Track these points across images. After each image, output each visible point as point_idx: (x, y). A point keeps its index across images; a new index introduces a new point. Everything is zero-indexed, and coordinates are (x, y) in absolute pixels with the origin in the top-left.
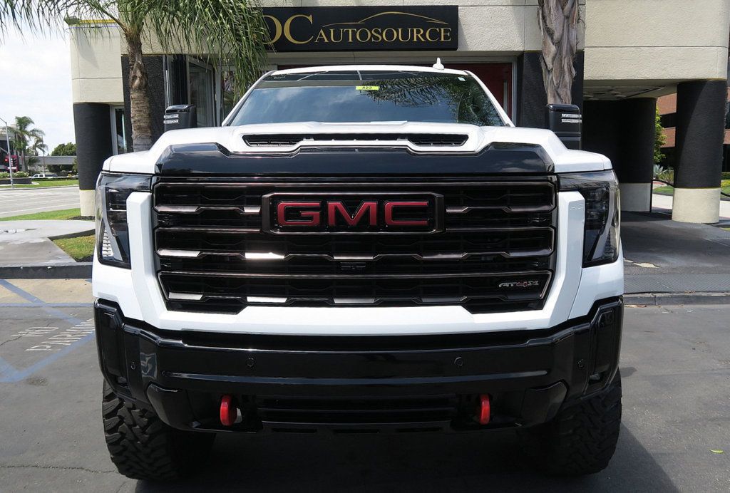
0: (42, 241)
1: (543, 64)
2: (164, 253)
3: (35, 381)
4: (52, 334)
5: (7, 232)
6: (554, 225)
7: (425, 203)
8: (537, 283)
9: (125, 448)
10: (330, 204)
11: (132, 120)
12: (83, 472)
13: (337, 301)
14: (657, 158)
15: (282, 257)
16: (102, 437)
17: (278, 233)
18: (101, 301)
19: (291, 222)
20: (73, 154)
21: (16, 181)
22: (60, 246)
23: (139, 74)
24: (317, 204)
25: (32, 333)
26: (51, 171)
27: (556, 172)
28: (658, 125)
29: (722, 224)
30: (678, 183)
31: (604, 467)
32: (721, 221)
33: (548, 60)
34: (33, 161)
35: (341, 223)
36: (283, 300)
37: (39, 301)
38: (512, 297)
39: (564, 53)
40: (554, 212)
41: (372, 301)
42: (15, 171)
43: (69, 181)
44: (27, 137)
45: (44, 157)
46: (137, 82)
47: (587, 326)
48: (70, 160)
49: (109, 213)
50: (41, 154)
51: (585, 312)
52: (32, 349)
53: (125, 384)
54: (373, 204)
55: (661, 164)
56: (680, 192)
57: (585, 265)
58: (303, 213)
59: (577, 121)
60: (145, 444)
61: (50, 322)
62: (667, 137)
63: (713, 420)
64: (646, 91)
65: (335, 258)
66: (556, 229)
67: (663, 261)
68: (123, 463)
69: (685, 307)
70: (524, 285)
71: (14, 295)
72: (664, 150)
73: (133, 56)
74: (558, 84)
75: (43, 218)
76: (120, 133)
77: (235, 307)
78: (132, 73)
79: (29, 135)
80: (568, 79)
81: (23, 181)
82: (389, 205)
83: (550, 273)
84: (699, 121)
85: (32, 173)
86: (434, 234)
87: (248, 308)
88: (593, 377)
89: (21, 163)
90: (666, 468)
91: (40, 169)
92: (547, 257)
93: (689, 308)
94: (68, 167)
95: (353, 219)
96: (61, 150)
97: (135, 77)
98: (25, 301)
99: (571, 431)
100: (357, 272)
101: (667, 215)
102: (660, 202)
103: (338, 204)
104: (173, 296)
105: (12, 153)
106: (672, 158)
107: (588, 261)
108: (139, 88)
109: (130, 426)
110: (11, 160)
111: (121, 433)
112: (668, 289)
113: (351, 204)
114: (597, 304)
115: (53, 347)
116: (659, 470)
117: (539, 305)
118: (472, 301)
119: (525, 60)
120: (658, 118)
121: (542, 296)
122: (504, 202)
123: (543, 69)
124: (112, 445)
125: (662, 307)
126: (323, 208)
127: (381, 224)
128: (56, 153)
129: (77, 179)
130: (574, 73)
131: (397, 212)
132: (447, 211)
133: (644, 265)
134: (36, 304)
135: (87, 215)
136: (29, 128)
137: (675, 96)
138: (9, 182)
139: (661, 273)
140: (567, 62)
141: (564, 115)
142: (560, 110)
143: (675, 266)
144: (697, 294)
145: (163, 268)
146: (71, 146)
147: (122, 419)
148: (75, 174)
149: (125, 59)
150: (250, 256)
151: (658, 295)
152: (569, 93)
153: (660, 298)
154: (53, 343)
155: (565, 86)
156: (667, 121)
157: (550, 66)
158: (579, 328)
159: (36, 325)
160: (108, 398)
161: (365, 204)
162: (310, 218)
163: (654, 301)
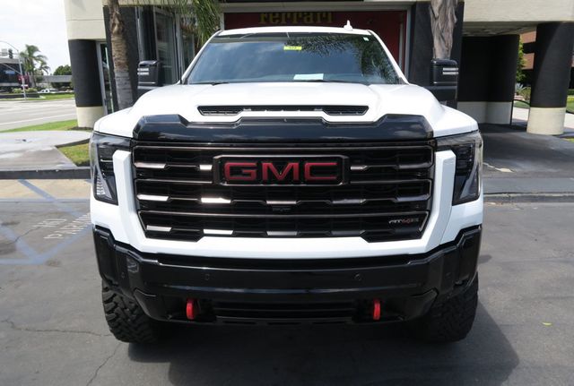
0: (51, 149)
1: (431, 12)
2: (142, 197)
3: (52, 263)
4: (62, 225)
5: (24, 140)
6: (432, 177)
7: (335, 164)
8: (417, 220)
9: (120, 324)
10: (265, 164)
11: (114, 58)
12: (90, 335)
13: (269, 233)
14: (519, 77)
15: (228, 202)
16: (103, 315)
17: (226, 185)
18: (97, 227)
19: (236, 177)
20: (70, 74)
21: (27, 96)
22: (64, 153)
23: (117, 22)
24: (254, 164)
25: (48, 224)
26: (54, 87)
27: (435, 136)
28: (521, 51)
29: (567, 135)
30: (533, 102)
31: (463, 338)
32: (565, 133)
33: (436, 9)
34: (39, 80)
35: (272, 178)
36: (230, 232)
37: (51, 197)
38: (398, 231)
39: (448, 4)
40: (432, 169)
41: (295, 233)
42: (27, 88)
43: (68, 95)
44: (35, 62)
45: (47, 77)
46: (116, 28)
47: (454, 248)
48: (68, 79)
49: (101, 164)
50: (45, 74)
51: (453, 238)
52: (49, 237)
53: (117, 286)
54: (296, 164)
55: (521, 82)
56: (535, 110)
57: (454, 204)
58: (244, 171)
59: (454, 73)
60: (134, 321)
61: (60, 215)
62: (527, 61)
63: (546, 299)
64: (511, 30)
65: (268, 202)
66: (433, 180)
67: (517, 167)
68: (119, 333)
69: (532, 204)
70: (408, 221)
71: (33, 192)
72: (525, 72)
73: (112, 8)
74: (443, 29)
75: (50, 129)
76: (104, 61)
77: (195, 237)
78: (112, 21)
79: (36, 60)
80: (450, 25)
81: (33, 95)
82: (308, 165)
83: (427, 213)
84: (552, 54)
85: (40, 89)
86: (342, 186)
87: (205, 238)
88: (457, 283)
89: (31, 81)
90: (509, 336)
91: (45, 85)
92: (425, 202)
93: (535, 206)
94: (67, 84)
95: (281, 175)
96: (60, 71)
97: (114, 25)
98: (40, 197)
99: (440, 315)
100: (283, 213)
101: (522, 127)
102: (520, 114)
103: (270, 164)
104: (150, 228)
105: (24, 74)
106: (530, 79)
107: (457, 200)
108: (118, 33)
109: (123, 309)
110: (23, 80)
111: (117, 314)
112: (519, 190)
113: (280, 164)
114: (462, 231)
115: (64, 235)
116: (503, 338)
117: (418, 235)
118: (369, 233)
119: (417, 9)
120: (521, 46)
121: (420, 229)
122: (394, 161)
123: (432, 16)
124: (110, 322)
125: (515, 204)
126: (259, 168)
127: (302, 179)
128: (57, 73)
129: (73, 93)
130: (455, 19)
131: (314, 170)
132: (352, 168)
133: (503, 170)
134: (48, 200)
135: (83, 126)
136: (36, 54)
137: (535, 33)
138: (22, 96)
139: (515, 177)
140: (450, 11)
141: (444, 69)
142: (442, 65)
143: (526, 171)
144: (542, 195)
145: (142, 209)
146: (68, 68)
147: (116, 304)
148: (72, 89)
149: (106, 9)
150: (205, 200)
151: (512, 195)
152: (451, 36)
153: (513, 198)
154: (64, 232)
155: (448, 31)
156: (528, 48)
157: (437, 14)
158: (447, 250)
159: (50, 217)
160: (105, 290)
161: (290, 164)
162: (249, 174)
163: (509, 200)
